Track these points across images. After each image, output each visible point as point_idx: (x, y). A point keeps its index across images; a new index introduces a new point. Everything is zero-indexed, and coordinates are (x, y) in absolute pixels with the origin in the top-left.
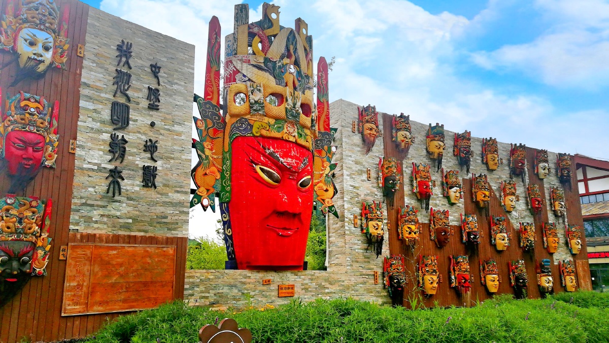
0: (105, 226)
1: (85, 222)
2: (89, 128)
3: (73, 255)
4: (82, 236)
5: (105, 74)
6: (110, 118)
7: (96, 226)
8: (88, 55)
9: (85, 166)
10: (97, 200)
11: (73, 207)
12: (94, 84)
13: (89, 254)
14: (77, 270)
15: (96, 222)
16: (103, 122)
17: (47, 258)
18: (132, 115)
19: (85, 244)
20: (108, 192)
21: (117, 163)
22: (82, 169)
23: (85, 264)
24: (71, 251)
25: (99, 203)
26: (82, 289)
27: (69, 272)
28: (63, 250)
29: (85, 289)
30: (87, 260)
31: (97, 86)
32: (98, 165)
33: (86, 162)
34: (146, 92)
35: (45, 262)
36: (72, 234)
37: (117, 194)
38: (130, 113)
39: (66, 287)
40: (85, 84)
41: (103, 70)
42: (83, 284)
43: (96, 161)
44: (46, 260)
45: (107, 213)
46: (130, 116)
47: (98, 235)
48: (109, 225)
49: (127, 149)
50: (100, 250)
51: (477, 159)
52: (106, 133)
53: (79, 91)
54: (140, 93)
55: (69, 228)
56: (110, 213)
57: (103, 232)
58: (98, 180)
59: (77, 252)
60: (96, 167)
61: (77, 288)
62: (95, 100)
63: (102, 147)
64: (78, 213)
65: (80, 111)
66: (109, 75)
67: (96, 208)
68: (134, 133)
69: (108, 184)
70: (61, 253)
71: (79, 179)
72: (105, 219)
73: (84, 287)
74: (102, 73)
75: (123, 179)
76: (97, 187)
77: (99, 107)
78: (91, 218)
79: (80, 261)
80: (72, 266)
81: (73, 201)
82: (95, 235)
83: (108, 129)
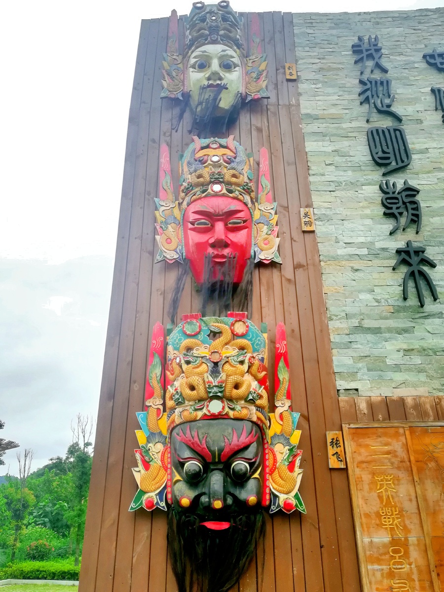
0: (422, 377)
1: (369, 370)
2: (331, 183)
3: (360, 454)
4: (371, 405)
5: (341, 93)
6: (370, 158)
7: (399, 377)
8: (304, 75)
9: (340, 252)
10: (386, 318)
11: (334, 338)
12: (325, 112)
13: (401, 453)
14: (380, 497)
15: (397, 368)
16: (357, 168)
17: (298, 463)
18: (413, 143)
19: (384, 425)
20: (405, 299)
21: (410, 235)
22: (335, 258)
23: (397, 480)
24: (353, 444)
25: (392, 323)
26: (407, 555)
27: (361, 502)
28: (335, 443)
29: (415, 554)
30: (398, 468)
31: (331, 114)
32: (369, 245)
33: (341, 243)
34: (430, 99)
35: (295, 474)
36: (347, 402)
37: (428, 299)
38: (409, 141)
39: (364, 547)
40: (308, 116)
41: (336, 90)
42: (406, 539)
43: (362, 239)
44: (297, 470)
45: (416, 345)
46: (410, 146)
47: (409, 401)
48: (431, 373)
49: (423, 205)
50: (427, 440)
52: (369, 184)
53: (301, 129)
54: (417, 105)
55: (335, 386)
56: (424, 344)
57: (422, 391)
58: (375, 275)
59: (367, 446)
60: (365, 251)
61: (395, 551)
62: (333, 135)
63: (368, 211)
64: (349, 352)
65: (310, 158)
66: (350, 92)
67: (387, 335)
68: (429, 172)
69: (401, 281)
70: (331, 451)
71: (334, 279)
72: (417, 360)
73: (411, 548)
74: (335, 93)
75: (433, 266)
76: (377, 290)
77: (344, 144)
78: (382, 359)
79: (383, 473)
80: (366, 487)
81: (332, 325)
82: (402, 401)
83: (370, 177)
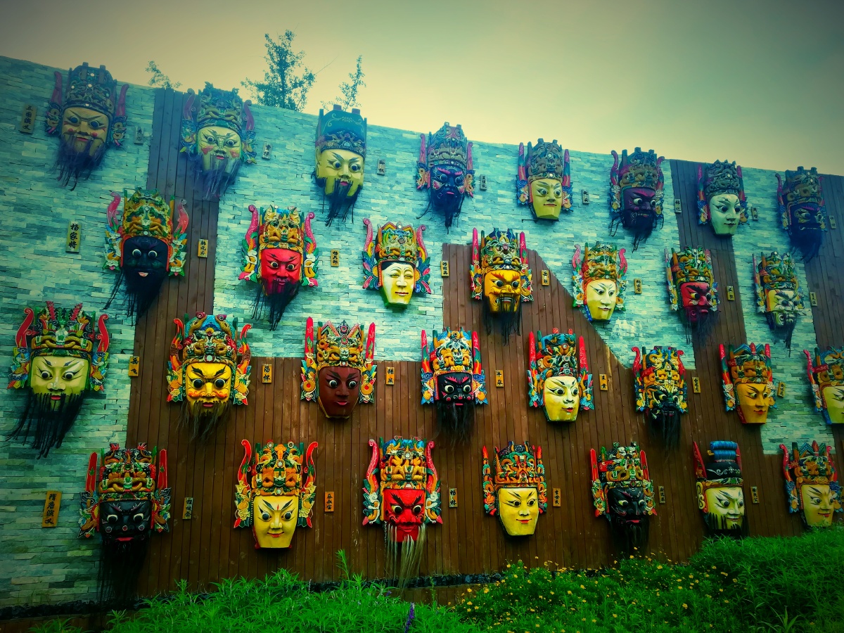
51: (502, 196)
